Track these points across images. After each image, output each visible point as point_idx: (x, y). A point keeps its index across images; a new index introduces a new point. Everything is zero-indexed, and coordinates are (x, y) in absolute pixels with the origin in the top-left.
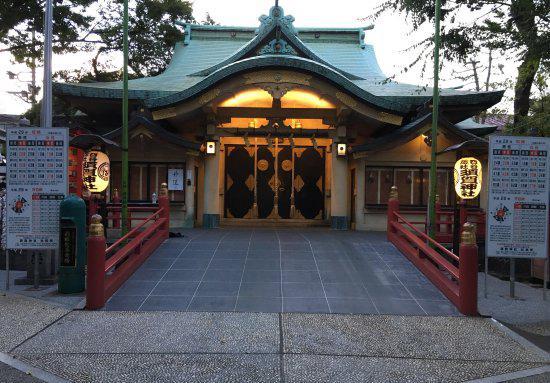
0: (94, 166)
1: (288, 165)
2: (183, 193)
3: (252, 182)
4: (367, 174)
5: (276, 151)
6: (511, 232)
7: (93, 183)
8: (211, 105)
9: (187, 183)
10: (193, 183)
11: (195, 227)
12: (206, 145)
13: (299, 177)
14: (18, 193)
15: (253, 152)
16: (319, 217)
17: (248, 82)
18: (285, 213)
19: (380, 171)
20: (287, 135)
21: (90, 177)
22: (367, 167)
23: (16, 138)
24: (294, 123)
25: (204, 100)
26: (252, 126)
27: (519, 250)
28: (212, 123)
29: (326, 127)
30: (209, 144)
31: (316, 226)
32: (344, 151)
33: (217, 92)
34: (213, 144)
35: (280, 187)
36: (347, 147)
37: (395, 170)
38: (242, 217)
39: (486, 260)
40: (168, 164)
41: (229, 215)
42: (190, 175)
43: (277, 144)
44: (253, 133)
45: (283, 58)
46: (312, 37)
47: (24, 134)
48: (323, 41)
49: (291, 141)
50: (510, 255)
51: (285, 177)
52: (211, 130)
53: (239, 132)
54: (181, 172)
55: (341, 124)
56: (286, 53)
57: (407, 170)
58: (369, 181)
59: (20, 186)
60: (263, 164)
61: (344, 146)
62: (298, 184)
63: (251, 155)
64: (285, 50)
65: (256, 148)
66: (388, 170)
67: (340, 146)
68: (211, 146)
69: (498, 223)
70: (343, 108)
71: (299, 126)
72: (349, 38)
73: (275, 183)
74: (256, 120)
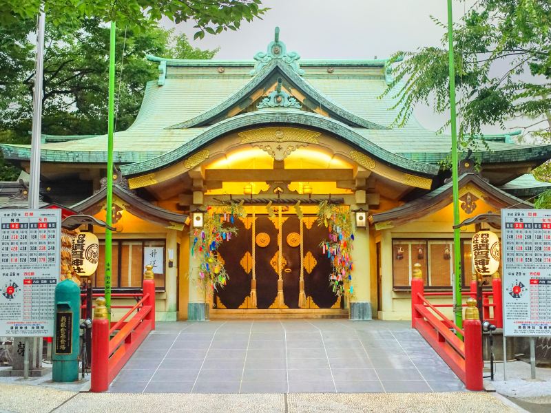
0: (82, 248)
1: (296, 239)
2: (162, 277)
3: (249, 262)
4: (394, 248)
5: (279, 222)
6: (528, 308)
7: (80, 267)
8: (199, 169)
9: (166, 264)
10: (175, 264)
11: (177, 321)
12: (192, 218)
13: (309, 254)
14: (9, 278)
15: (250, 223)
16: (337, 304)
17: (244, 141)
18: (292, 301)
19: (410, 244)
20: (293, 203)
21: (77, 260)
22: (393, 239)
23: (9, 221)
24: (300, 187)
25: (191, 164)
26: (248, 191)
27: (537, 328)
28: (199, 189)
29: (342, 191)
30: (196, 215)
31: (332, 317)
32: (364, 220)
33: (207, 154)
34: (200, 215)
35: (286, 267)
36: (368, 216)
37: (430, 243)
38: (236, 308)
39: (505, 339)
40: (143, 241)
41: (220, 304)
42: (172, 255)
43: (280, 213)
44: (250, 201)
45: (286, 114)
46: (324, 71)
47: (17, 217)
48: (338, 77)
49: (298, 210)
50: (528, 333)
51: (293, 254)
52: (198, 199)
53: (232, 201)
54: (160, 250)
55: (359, 188)
56: (288, 107)
57: (444, 243)
58: (397, 257)
59: (12, 271)
60: (263, 239)
61: (363, 215)
62: (308, 263)
63: (248, 227)
64: (287, 103)
65: (254, 218)
66: (421, 243)
67: (359, 215)
68: (198, 219)
69: (514, 300)
70: (359, 169)
71: (307, 191)
72: (372, 72)
73: (279, 262)
74: (254, 184)
